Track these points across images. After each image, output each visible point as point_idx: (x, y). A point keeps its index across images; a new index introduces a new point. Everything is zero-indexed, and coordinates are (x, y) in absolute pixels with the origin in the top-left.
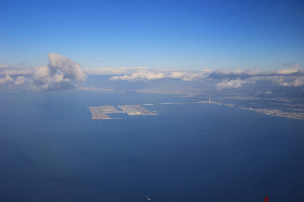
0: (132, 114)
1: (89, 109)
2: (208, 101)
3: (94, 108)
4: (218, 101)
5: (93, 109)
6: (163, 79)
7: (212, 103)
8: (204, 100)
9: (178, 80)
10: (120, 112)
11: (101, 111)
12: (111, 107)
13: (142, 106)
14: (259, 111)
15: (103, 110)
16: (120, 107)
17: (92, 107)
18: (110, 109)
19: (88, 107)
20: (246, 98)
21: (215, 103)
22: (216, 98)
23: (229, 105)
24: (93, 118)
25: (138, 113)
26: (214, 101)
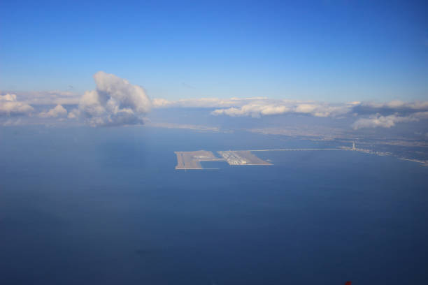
0: (236, 163)
1: (176, 155)
2: (351, 147)
3: (185, 153)
4: (367, 148)
5: (182, 155)
6: (285, 114)
7: (358, 150)
8: (345, 145)
9: (308, 115)
10: (218, 160)
11: (192, 158)
12: (207, 153)
13: (253, 153)
15: (195, 156)
16: (220, 152)
17: (182, 152)
18: (205, 156)
19: (175, 152)
20: (411, 144)
21: (362, 150)
22: (364, 143)
23: (382, 154)
24: (177, 168)
25: (244, 162)
26: (360, 148)
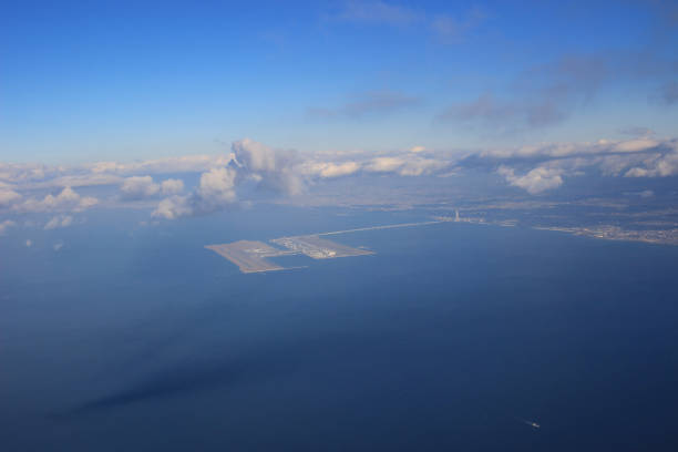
2: (453, 216)
4: (477, 216)
7: (465, 220)
8: (443, 215)
14: (576, 231)
21: (470, 219)
25: (332, 254)
26: (467, 216)
